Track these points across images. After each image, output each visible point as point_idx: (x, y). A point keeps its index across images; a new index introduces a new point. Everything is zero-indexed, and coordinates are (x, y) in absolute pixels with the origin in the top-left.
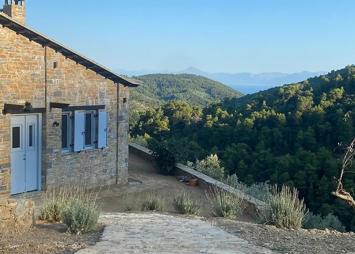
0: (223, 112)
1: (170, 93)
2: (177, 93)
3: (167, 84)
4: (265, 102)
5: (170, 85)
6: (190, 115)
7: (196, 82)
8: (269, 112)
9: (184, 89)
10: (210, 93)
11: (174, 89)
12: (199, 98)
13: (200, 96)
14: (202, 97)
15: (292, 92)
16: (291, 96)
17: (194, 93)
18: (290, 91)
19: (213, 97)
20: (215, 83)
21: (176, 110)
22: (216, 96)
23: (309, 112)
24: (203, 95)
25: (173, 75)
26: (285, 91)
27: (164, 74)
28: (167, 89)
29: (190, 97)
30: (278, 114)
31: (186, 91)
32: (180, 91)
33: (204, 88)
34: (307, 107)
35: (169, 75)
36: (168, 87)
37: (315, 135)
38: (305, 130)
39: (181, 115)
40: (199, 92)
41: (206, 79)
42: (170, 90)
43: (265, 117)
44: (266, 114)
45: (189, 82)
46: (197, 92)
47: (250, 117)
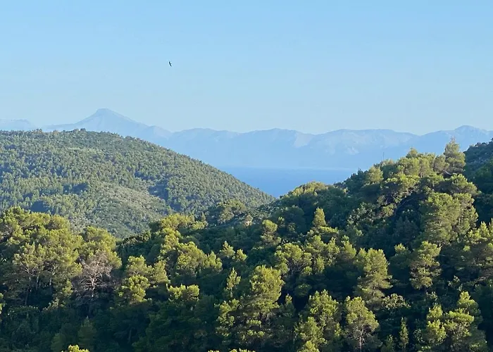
0: (185, 246)
1: (30, 195)
2: (53, 192)
3: (22, 163)
4: (320, 211)
5: (31, 168)
6: (70, 257)
7: (119, 156)
8: (332, 243)
9: (77, 182)
10: (164, 194)
11: (45, 180)
12: (128, 210)
13: (131, 205)
14: (138, 207)
15: (409, 181)
16: (404, 193)
17: (111, 194)
18: (403, 177)
19: (172, 205)
20: (179, 160)
21: (23, 243)
22: (184, 203)
23: (462, 245)
24: (140, 200)
25: (40, 136)
26: (385, 176)
27: (13, 133)
28: (20, 180)
29: (98, 209)
30: (362, 251)
31: (83, 186)
32: (66, 188)
33: (146, 178)
34: (454, 228)
35: (29, 134)
36: (25, 176)
37: (481, 319)
38: (450, 302)
39: (40, 260)
40: (127, 191)
41: (152, 148)
42: (30, 184)
43: (320, 262)
44: (325, 253)
45: (95, 157)
46: (122, 190)
47: (273, 263)
